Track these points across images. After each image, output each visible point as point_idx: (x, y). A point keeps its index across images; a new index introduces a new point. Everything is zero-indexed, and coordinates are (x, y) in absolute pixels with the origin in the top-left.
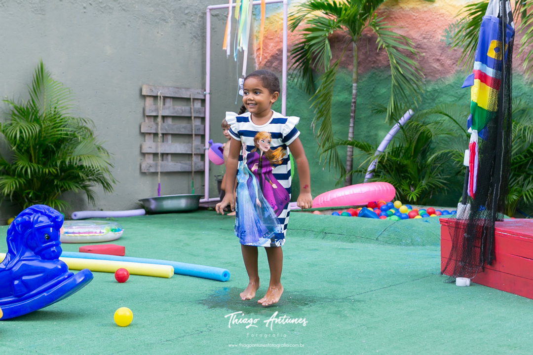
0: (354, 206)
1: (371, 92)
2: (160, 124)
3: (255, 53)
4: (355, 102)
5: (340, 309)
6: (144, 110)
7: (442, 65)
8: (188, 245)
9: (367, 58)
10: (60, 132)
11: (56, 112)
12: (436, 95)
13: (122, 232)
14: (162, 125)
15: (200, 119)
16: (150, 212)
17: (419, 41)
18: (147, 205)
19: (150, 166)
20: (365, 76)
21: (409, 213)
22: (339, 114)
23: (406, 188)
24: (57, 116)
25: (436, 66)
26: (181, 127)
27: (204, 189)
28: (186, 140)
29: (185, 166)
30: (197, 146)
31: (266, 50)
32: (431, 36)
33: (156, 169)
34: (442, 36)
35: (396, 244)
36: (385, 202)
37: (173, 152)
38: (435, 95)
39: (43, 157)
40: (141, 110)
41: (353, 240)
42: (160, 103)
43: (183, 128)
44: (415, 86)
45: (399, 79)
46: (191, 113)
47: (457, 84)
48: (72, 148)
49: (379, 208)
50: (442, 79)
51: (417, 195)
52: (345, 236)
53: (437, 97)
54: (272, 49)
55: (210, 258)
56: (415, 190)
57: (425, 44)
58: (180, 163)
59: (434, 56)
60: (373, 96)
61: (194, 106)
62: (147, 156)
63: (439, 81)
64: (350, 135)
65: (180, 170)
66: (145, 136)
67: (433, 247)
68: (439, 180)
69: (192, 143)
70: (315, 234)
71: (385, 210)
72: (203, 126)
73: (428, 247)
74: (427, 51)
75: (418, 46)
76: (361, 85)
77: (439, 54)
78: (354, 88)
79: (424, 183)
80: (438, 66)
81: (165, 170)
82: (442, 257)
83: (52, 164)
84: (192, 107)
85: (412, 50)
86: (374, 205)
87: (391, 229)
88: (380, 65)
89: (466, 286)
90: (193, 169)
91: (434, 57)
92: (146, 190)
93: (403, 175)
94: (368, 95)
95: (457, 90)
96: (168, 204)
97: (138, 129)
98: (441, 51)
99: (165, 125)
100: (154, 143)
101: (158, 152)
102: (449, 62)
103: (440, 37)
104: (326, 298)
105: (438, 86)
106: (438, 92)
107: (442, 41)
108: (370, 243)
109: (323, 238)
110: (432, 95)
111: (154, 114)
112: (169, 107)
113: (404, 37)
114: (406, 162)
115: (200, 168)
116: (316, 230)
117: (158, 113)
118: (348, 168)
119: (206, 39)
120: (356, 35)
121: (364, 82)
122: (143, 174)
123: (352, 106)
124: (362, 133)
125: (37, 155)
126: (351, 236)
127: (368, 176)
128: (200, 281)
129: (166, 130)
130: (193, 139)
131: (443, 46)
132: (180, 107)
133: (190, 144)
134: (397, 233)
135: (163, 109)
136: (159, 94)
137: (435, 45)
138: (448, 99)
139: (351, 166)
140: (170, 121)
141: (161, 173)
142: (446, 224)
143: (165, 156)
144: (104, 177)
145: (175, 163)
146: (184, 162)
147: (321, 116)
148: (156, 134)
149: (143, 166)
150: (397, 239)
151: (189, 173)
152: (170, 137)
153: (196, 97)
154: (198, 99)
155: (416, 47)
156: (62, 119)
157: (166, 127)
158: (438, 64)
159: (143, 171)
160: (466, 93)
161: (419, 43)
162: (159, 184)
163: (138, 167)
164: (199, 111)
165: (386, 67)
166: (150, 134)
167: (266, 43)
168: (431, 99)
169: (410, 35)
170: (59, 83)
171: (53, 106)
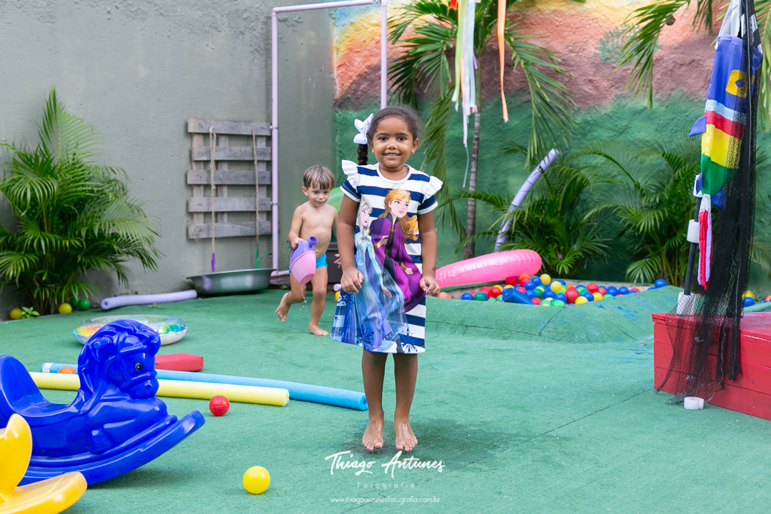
0: (488, 283)
1: (498, 124)
2: (213, 172)
3: (335, 71)
4: (477, 139)
5: (547, 454)
6: (191, 153)
7: (596, 88)
8: (282, 349)
9: (492, 79)
10: (80, 189)
11: (75, 161)
12: (588, 128)
13: (185, 331)
14: (215, 173)
15: (265, 164)
16: (203, 294)
17: (565, 55)
18: (198, 284)
19: (201, 230)
20: (490, 102)
21: (566, 293)
22: (454, 154)
23: (553, 255)
24: (77, 166)
25: (587, 90)
26: (241, 175)
27: (272, 258)
28: (247, 192)
29: (245, 228)
30: (262, 200)
31: (351, 67)
32: (581, 48)
33: (208, 234)
34: (596, 48)
35: (566, 341)
36: (528, 276)
37: (230, 210)
38: (586, 129)
39: (60, 224)
40: (187, 154)
41: (506, 335)
42: (212, 142)
43: (243, 176)
44: (563, 117)
45: (542, 107)
46: (253, 155)
47: (617, 113)
48: (100, 211)
49: (523, 285)
50: (596, 107)
51: (570, 265)
52: (494, 330)
53: (589, 131)
54: (359, 65)
55: (323, 370)
56: (564, 259)
57: (573, 60)
58: (240, 224)
59: (585, 76)
60: (500, 130)
61: (256, 146)
62: (195, 216)
63: (592, 109)
64: (472, 183)
65: (240, 235)
66: (192, 189)
67: (616, 344)
68: (597, 244)
69: (255, 197)
70: (452, 328)
71: (531, 288)
72: (269, 172)
73: (609, 343)
74: (575, 68)
75: (564, 63)
76: (485, 114)
77: (592, 73)
78: (476, 119)
79: (575, 247)
80: (590, 89)
81: (221, 235)
82: (657, 367)
83: (74, 234)
84: (255, 148)
85: (558, 68)
86: (514, 280)
87: (558, 319)
88: (510, 88)
89: (699, 409)
90: (258, 232)
91: (585, 78)
92: (195, 263)
93: (547, 237)
94: (493, 129)
95: (617, 121)
96: (228, 284)
97: (183, 181)
98: (594, 70)
99: (219, 172)
100: (205, 198)
101: (210, 210)
102: (605, 84)
103: (593, 50)
104: (518, 435)
105: (591, 117)
106: (590, 124)
107: (596, 55)
108: (530, 340)
109: (464, 334)
110: (583, 129)
111: (205, 158)
112: (224, 149)
113: (545, 50)
114: (551, 221)
115: (267, 230)
116: (452, 322)
117: (210, 157)
118: (470, 228)
119: (271, 54)
120: (479, 47)
121: (488, 110)
122: (191, 241)
123: (474, 144)
124: (486, 180)
125: (50, 220)
126: (502, 330)
127: (500, 240)
128: (328, 410)
129: (221, 179)
130: (257, 191)
131: (597, 62)
132: (238, 148)
133: (253, 198)
134: (566, 325)
135: (216, 151)
136: (211, 131)
137: (586, 61)
138: (605, 135)
139: (474, 225)
140: (225, 167)
141: (216, 238)
142: (663, 322)
143: (219, 216)
144: (144, 250)
145: (234, 225)
146: (244, 223)
147: (433, 157)
148: (207, 186)
149: (192, 230)
150: (567, 333)
151: (252, 237)
152: (225, 190)
153: (259, 134)
154: (261, 136)
155: (560, 64)
156: (83, 170)
157: (221, 176)
158: (590, 87)
159: (191, 237)
160: (630, 126)
161: (565, 57)
162: (213, 255)
163: (184, 231)
164: (262, 153)
165: (518, 91)
166: (199, 185)
167: (350, 57)
168: (581, 134)
169: (552, 47)
170: (78, 119)
171: (71, 152)
